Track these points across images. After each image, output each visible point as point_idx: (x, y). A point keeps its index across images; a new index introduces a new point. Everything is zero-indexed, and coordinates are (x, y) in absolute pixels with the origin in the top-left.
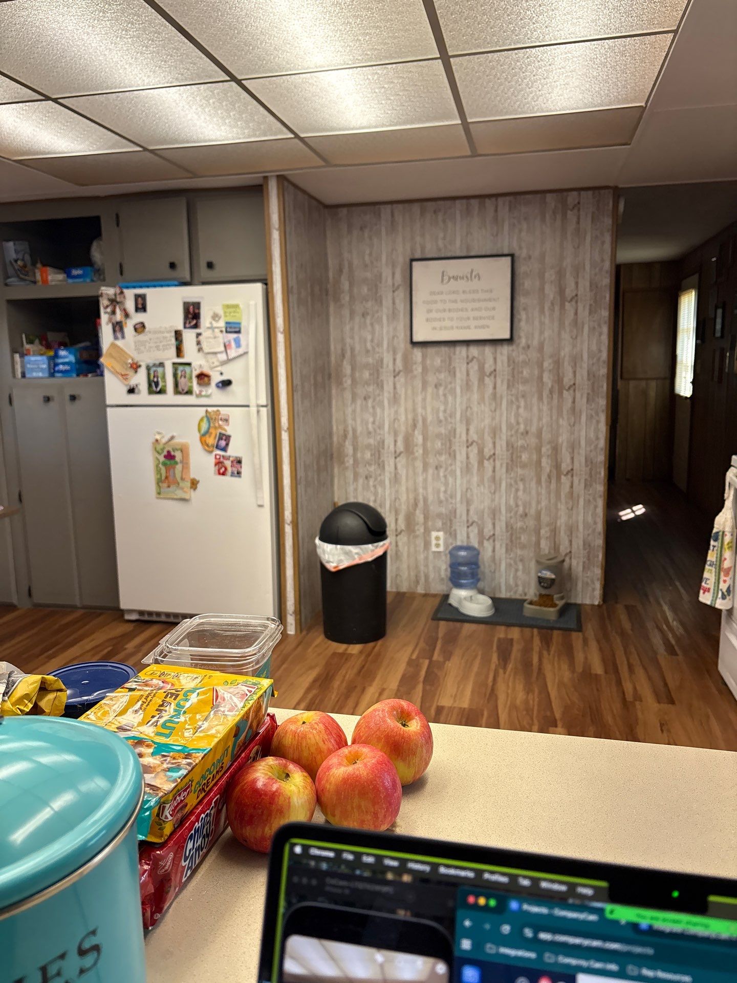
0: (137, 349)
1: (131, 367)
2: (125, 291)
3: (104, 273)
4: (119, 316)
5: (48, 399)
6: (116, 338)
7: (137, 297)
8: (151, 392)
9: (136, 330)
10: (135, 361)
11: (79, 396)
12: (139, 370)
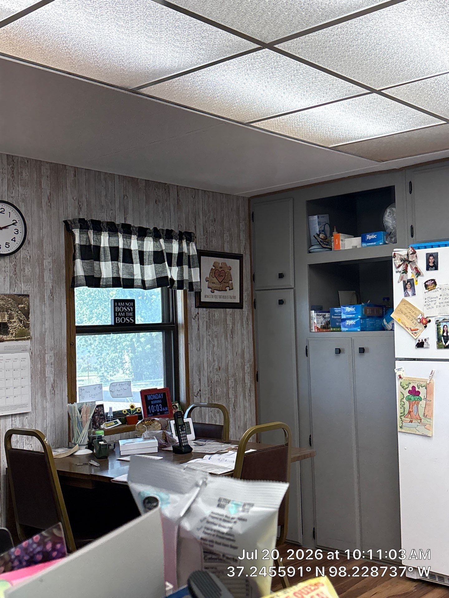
0: (427, 306)
1: (420, 322)
2: (416, 250)
3: (395, 236)
4: (410, 274)
5: (339, 351)
6: (406, 295)
7: (429, 256)
8: (439, 347)
9: (426, 286)
10: (425, 316)
11: (368, 349)
12: (428, 325)
